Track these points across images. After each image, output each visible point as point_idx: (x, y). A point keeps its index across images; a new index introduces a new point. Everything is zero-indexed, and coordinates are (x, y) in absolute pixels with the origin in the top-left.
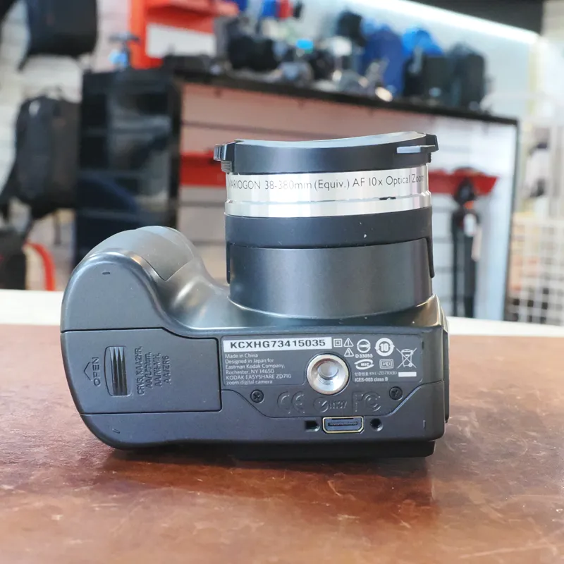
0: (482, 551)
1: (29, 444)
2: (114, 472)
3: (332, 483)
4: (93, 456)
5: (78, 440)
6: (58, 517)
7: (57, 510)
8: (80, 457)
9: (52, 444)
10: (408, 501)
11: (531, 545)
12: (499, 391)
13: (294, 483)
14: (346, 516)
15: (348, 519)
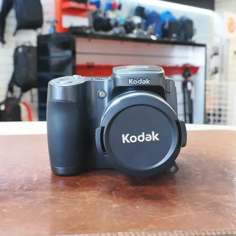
0: (164, 217)
1: (1, 182)
2: (31, 192)
3: (114, 192)
4: (25, 186)
5: (21, 180)
6: (5, 210)
7: (5, 208)
8: (20, 186)
9: (10, 182)
10: (141, 198)
11: (185, 213)
12: (189, 153)
13: (99, 193)
14: (116, 205)
15: (116, 206)
